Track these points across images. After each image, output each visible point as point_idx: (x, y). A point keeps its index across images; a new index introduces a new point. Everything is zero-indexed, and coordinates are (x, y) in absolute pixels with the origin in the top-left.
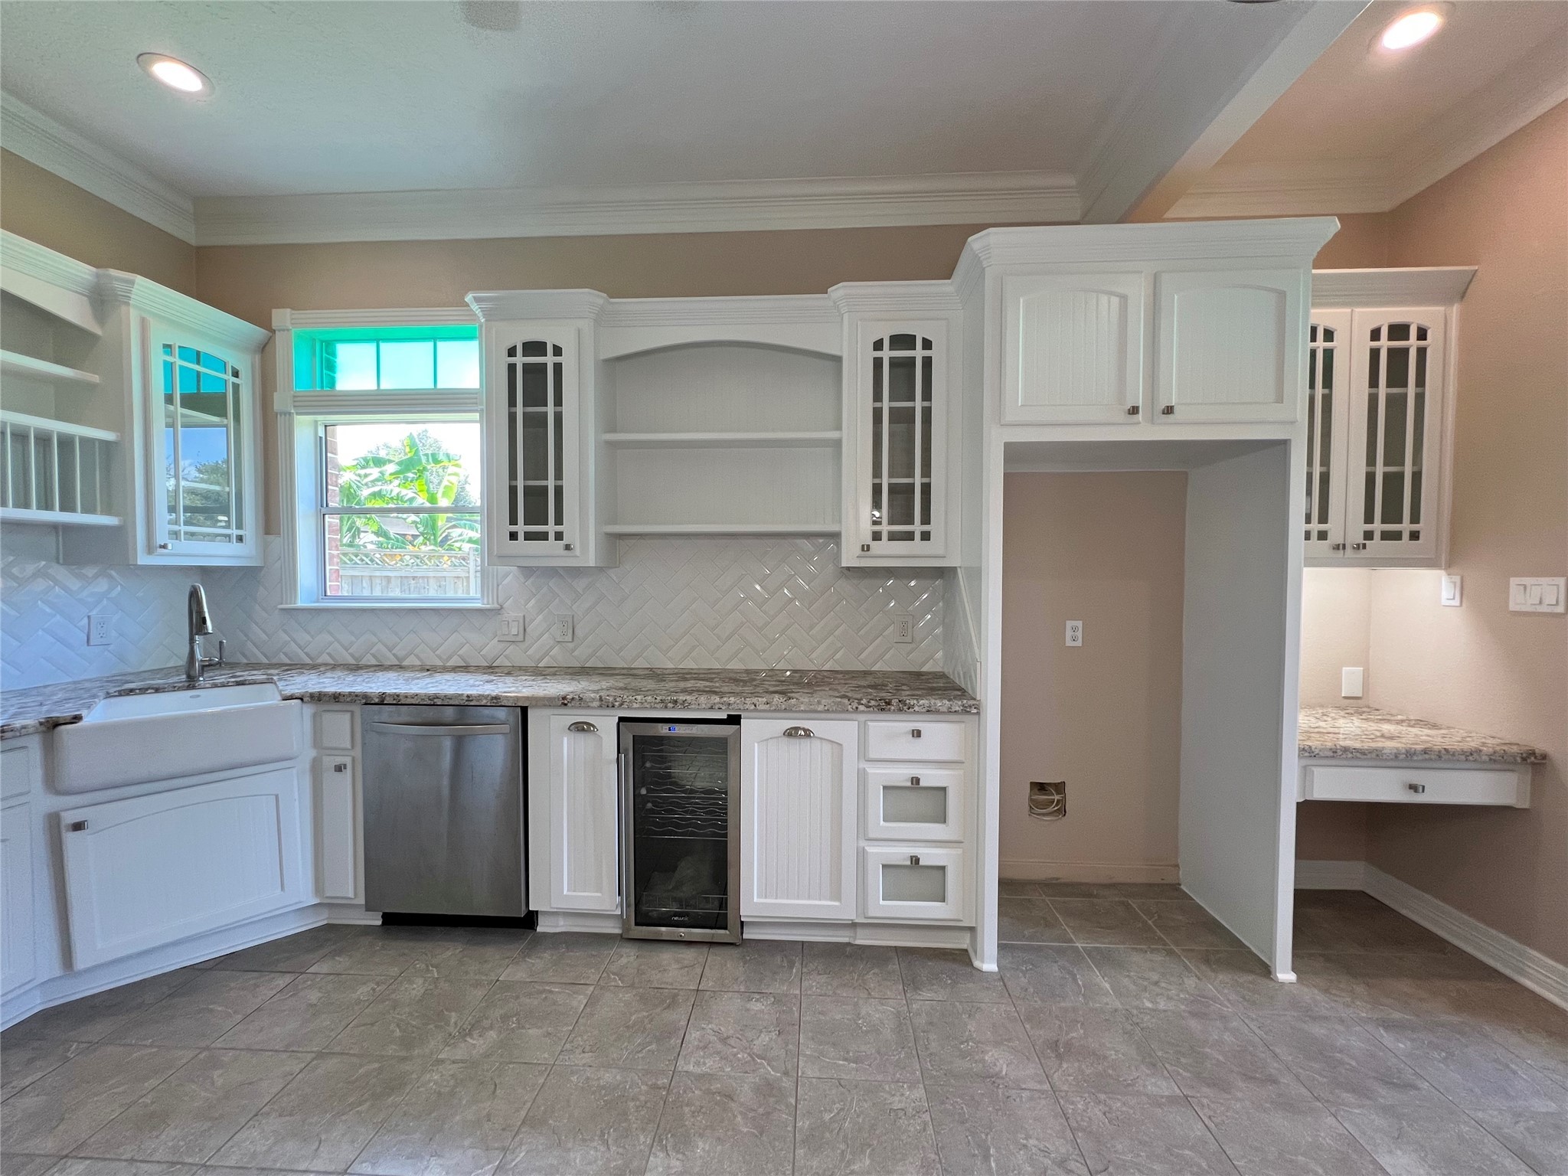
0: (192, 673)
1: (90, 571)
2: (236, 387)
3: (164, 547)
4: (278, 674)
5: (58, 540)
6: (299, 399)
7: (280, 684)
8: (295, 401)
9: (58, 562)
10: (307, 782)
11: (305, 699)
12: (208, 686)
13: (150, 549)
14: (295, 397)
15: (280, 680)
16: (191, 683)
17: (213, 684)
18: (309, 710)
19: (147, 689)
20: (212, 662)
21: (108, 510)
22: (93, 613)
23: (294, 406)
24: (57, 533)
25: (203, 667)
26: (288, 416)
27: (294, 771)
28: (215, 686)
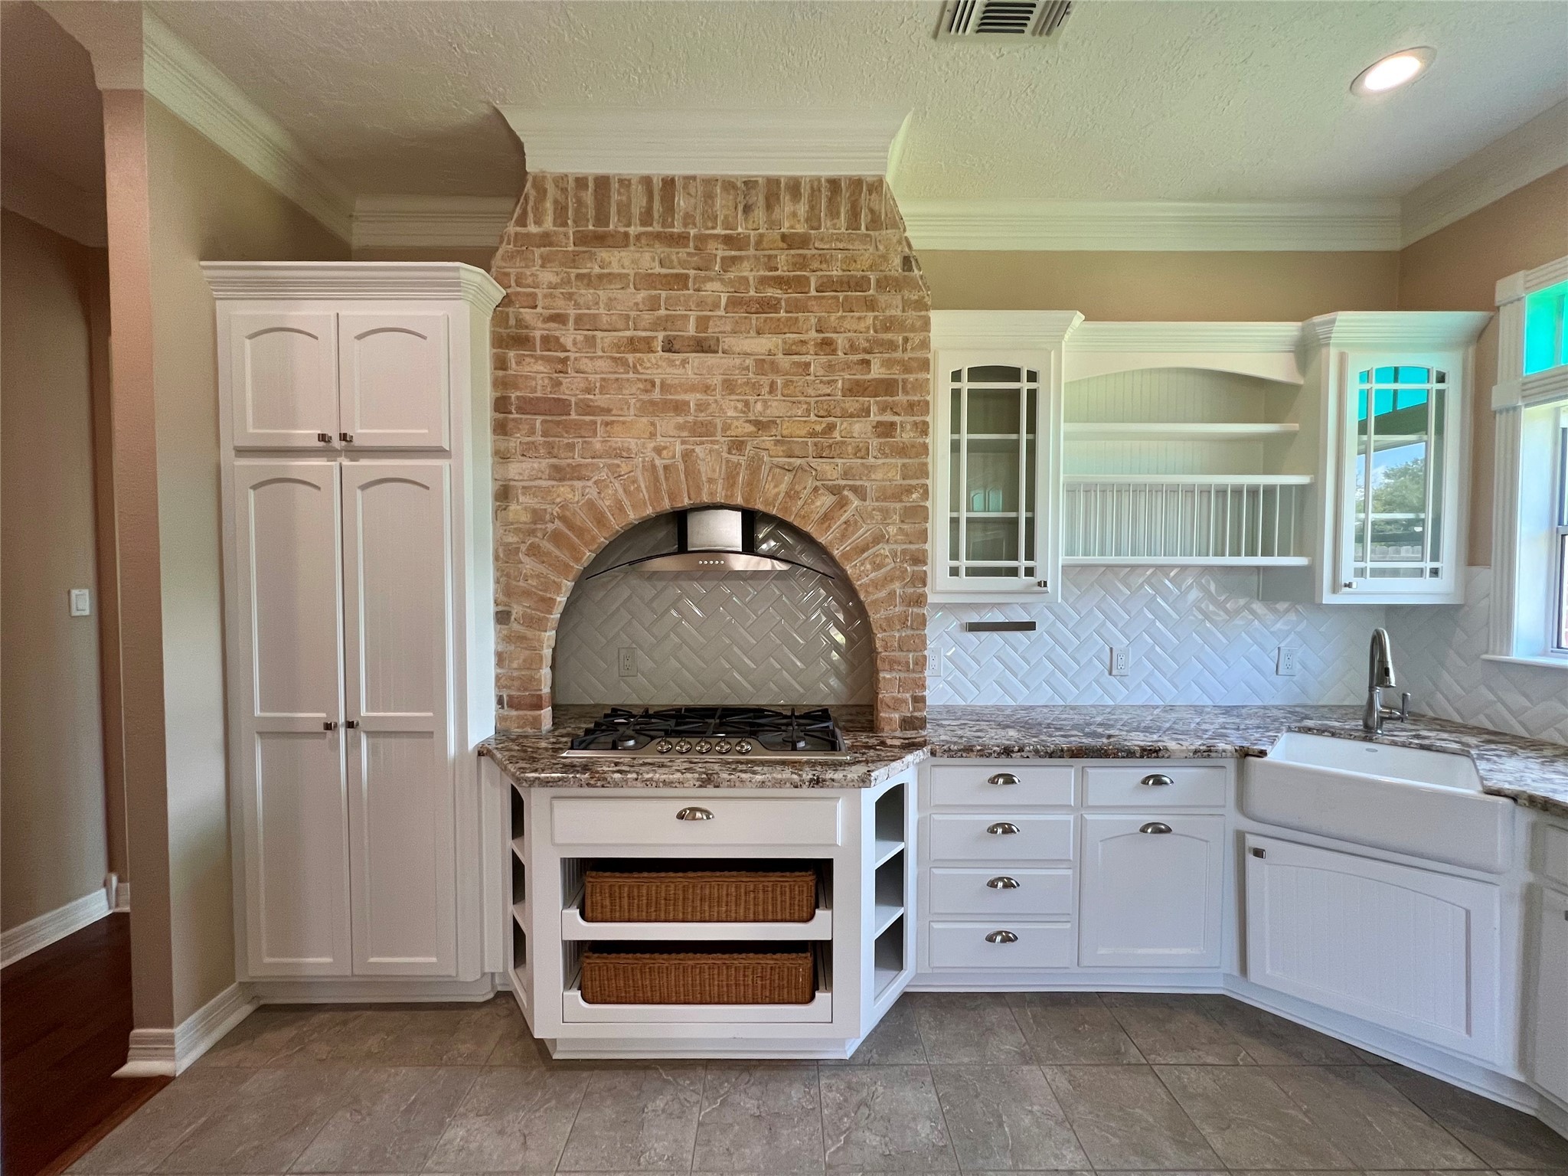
0: (1370, 723)
1: (1282, 606)
2: (1441, 394)
3: (1349, 585)
4: (1477, 747)
5: (1259, 578)
6: (1530, 385)
7: (1482, 765)
8: (1524, 390)
9: (1258, 599)
10: (1516, 911)
11: (1519, 801)
12: (1386, 742)
13: (1335, 588)
14: (1524, 384)
15: (1481, 757)
16: (1368, 734)
17: (1393, 741)
18: (1525, 817)
19: (1324, 731)
20: (1393, 716)
21: (1299, 553)
22: (1282, 645)
23: (1524, 397)
24: (1259, 574)
25: (1382, 719)
26: (1511, 412)
27: (1496, 890)
28: (1394, 744)
